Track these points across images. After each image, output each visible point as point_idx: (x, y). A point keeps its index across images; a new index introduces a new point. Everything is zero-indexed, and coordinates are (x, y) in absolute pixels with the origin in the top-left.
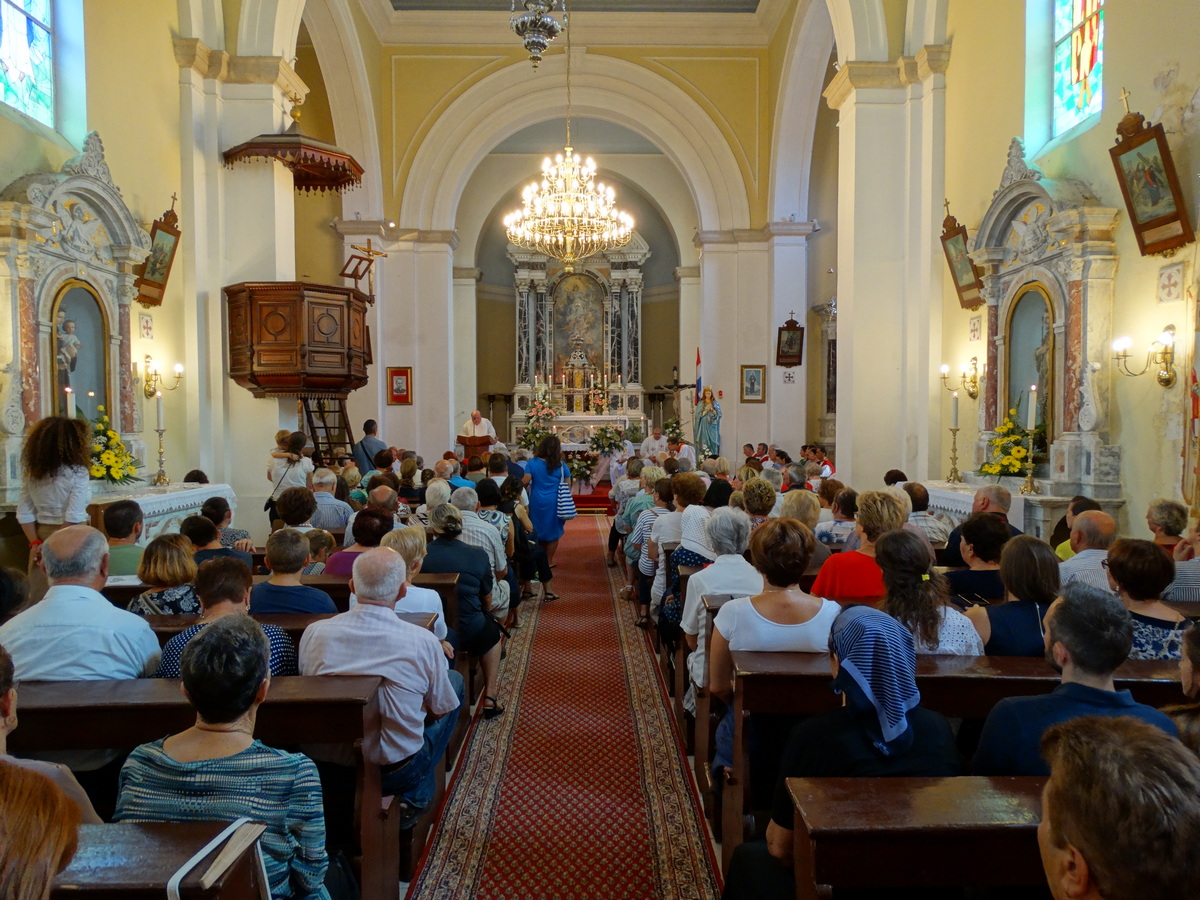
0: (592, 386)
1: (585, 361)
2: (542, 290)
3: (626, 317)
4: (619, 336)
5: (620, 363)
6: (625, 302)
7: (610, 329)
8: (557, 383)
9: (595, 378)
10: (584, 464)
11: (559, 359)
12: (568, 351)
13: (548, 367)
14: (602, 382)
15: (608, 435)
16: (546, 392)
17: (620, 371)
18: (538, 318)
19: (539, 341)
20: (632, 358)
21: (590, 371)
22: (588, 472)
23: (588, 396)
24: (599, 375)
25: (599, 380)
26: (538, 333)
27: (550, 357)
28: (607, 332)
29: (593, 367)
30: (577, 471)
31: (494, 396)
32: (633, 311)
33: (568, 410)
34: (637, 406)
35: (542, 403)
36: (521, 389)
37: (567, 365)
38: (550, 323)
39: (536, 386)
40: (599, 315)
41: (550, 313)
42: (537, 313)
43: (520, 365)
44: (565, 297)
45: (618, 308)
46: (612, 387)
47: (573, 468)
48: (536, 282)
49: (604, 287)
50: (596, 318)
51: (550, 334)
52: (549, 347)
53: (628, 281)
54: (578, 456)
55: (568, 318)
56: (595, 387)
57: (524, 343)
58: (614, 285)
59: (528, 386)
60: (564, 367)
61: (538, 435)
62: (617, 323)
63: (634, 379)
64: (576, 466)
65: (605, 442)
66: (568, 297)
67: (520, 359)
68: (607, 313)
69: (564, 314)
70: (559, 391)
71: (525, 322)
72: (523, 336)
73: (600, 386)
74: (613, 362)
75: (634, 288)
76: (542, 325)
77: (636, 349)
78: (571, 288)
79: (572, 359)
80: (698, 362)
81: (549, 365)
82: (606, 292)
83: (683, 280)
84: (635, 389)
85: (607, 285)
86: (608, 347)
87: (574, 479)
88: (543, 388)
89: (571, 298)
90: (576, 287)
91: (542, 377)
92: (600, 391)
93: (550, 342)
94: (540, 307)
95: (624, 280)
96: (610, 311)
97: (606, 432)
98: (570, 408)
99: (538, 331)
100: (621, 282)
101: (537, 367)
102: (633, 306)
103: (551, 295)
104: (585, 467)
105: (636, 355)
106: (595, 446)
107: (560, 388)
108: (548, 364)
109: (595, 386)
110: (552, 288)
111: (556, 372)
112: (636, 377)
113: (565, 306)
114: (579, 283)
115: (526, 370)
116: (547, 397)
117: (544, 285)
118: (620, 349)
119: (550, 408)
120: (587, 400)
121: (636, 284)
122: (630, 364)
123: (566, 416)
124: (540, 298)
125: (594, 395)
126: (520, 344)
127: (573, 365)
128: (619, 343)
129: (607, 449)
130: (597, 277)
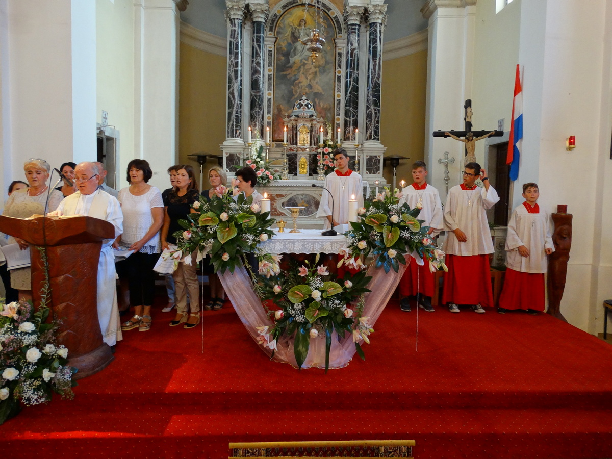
0: (322, 142)
1: (311, 111)
2: (260, 18)
3: (364, 57)
4: (356, 80)
5: (356, 115)
6: (366, 38)
7: (343, 75)
8: (277, 140)
9: (326, 133)
10: (335, 288)
11: (279, 110)
12: (290, 99)
13: (266, 120)
14: (334, 137)
15: (395, 219)
16: (261, 148)
17: (355, 124)
18: (255, 54)
19: (255, 85)
20: (372, 107)
21: (318, 125)
22: (349, 313)
23: (315, 155)
24: (330, 131)
25: (330, 135)
26: (253, 75)
27: (269, 106)
28: (339, 78)
29: (322, 120)
30: (321, 309)
31: (204, 157)
32: (375, 48)
33: (290, 173)
34: (378, 169)
35: (256, 162)
36: (232, 145)
37: (289, 116)
38: (270, 65)
39: (250, 141)
40: (330, 58)
41: (270, 51)
42: (253, 47)
43: (230, 114)
44: (289, 33)
45: (356, 45)
46: (347, 145)
47: (311, 299)
48: (252, 8)
49: (338, 22)
50: (327, 63)
51: (269, 79)
52: (267, 94)
53: (371, 9)
54: (323, 270)
55: (292, 60)
56: (325, 145)
57: (236, 86)
58: (352, 14)
59: (239, 141)
60: (286, 120)
61: (224, 216)
62: (353, 64)
63: (375, 135)
64: (317, 295)
65: (390, 238)
66: (293, 34)
67: (231, 105)
68: (340, 54)
69: (287, 55)
70: (278, 149)
71: (236, 57)
72: (233, 76)
73: (331, 143)
74: (347, 113)
75: (377, 19)
76: (258, 64)
77: (378, 97)
78: (297, 22)
79: (296, 109)
80: (518, 89)
81: (268, 118)
82: (340, 29)
83: (440, 12)
84: (375, 148)
85: (341, 19)
86: (341, 96)
87: (314, 332)
88: (259, 143)
89: (297, 34)
90: (302, 22)
91: (257, 132)
92: (330, 150)
93: (269, 89)
94: (257, 41)
95: (366, 9)
96: (344, 52)
97: (387, 211)
98: (293, 169)
99: (255, 72)
100: (362, 11)
101: (252, 118)
102: (375, 42)
103: (271, 30)
104: (338, 296)
105: (376, 104)
106: (363, 245)
107: (282, 146)
108: (266, 116)
109: (324, 142)
110: (273, 21)
111: (277, 125)
112: (376, 133)
113: (289, 44)
114: (306, 16)
115: (238, 120)
116: (263, 154)
117: (262, 12)
118: (357, 97)
119: (267, 169)
120: (314, 161)
121: (381, 13)
122: (369, 116)
123: (288, 180)
124: (257, 28)
125: (324, 154)
126: (230, 87)
127: (297, 116)
128: (356, 89)
129: (392, 253)
130: (329, 9)
